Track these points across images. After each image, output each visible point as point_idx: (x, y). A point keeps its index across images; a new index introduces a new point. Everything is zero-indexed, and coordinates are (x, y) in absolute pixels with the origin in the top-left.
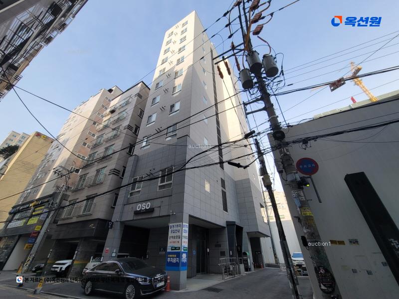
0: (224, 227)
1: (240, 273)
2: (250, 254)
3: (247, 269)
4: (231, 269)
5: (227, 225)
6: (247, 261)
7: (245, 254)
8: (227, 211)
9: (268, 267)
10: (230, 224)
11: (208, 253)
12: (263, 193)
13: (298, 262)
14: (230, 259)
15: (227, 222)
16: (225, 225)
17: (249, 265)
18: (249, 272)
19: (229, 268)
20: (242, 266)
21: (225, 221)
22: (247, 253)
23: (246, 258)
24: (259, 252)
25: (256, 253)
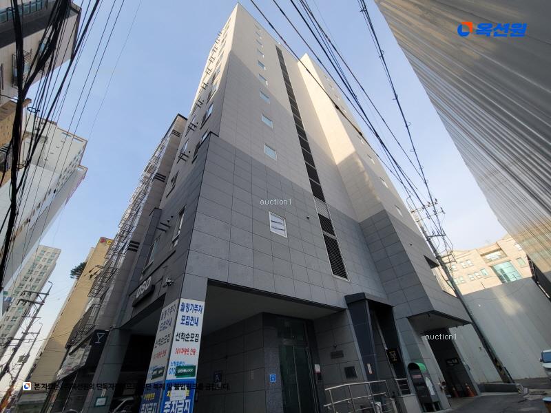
0: (341, 311)
5: (348, 304)
6: (424, 384)
7: (414, 367)
8: (344, 275)
9: (486, 391)
10: (355, 301)
12: (429, 240)
14: (371, 385)
15: (346, 297)
16: (343, 305)
17: (432, 393)
21: (342, 296)
22: (419, 364)
23: (419, 376)
24: (454, 359)
25: (449, 362)
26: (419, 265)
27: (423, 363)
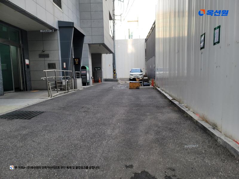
0: (55, 30)
1: (75, 87)
2: (89, 68)
3: (84, 83)
4: (64, 84)
5: (59, 27)
6: (86, 75)
7: (84, 68)
8: (60, 6)
9: (106, 81)
10: (65, 26)
11: (27, 65)
13: (135, 76)
14: (63, 72)
15: (59, 22)
16: (56, 26)
17: (88, 79)
18: (87, 86)
19: (62, 83)
20: (79, 81)
21: (57, 20)
22: (87, 67)
23: (85, 72)
24: (99, 68)
25: (96, 69)
26: (106, 16)
27: (89, 67)
